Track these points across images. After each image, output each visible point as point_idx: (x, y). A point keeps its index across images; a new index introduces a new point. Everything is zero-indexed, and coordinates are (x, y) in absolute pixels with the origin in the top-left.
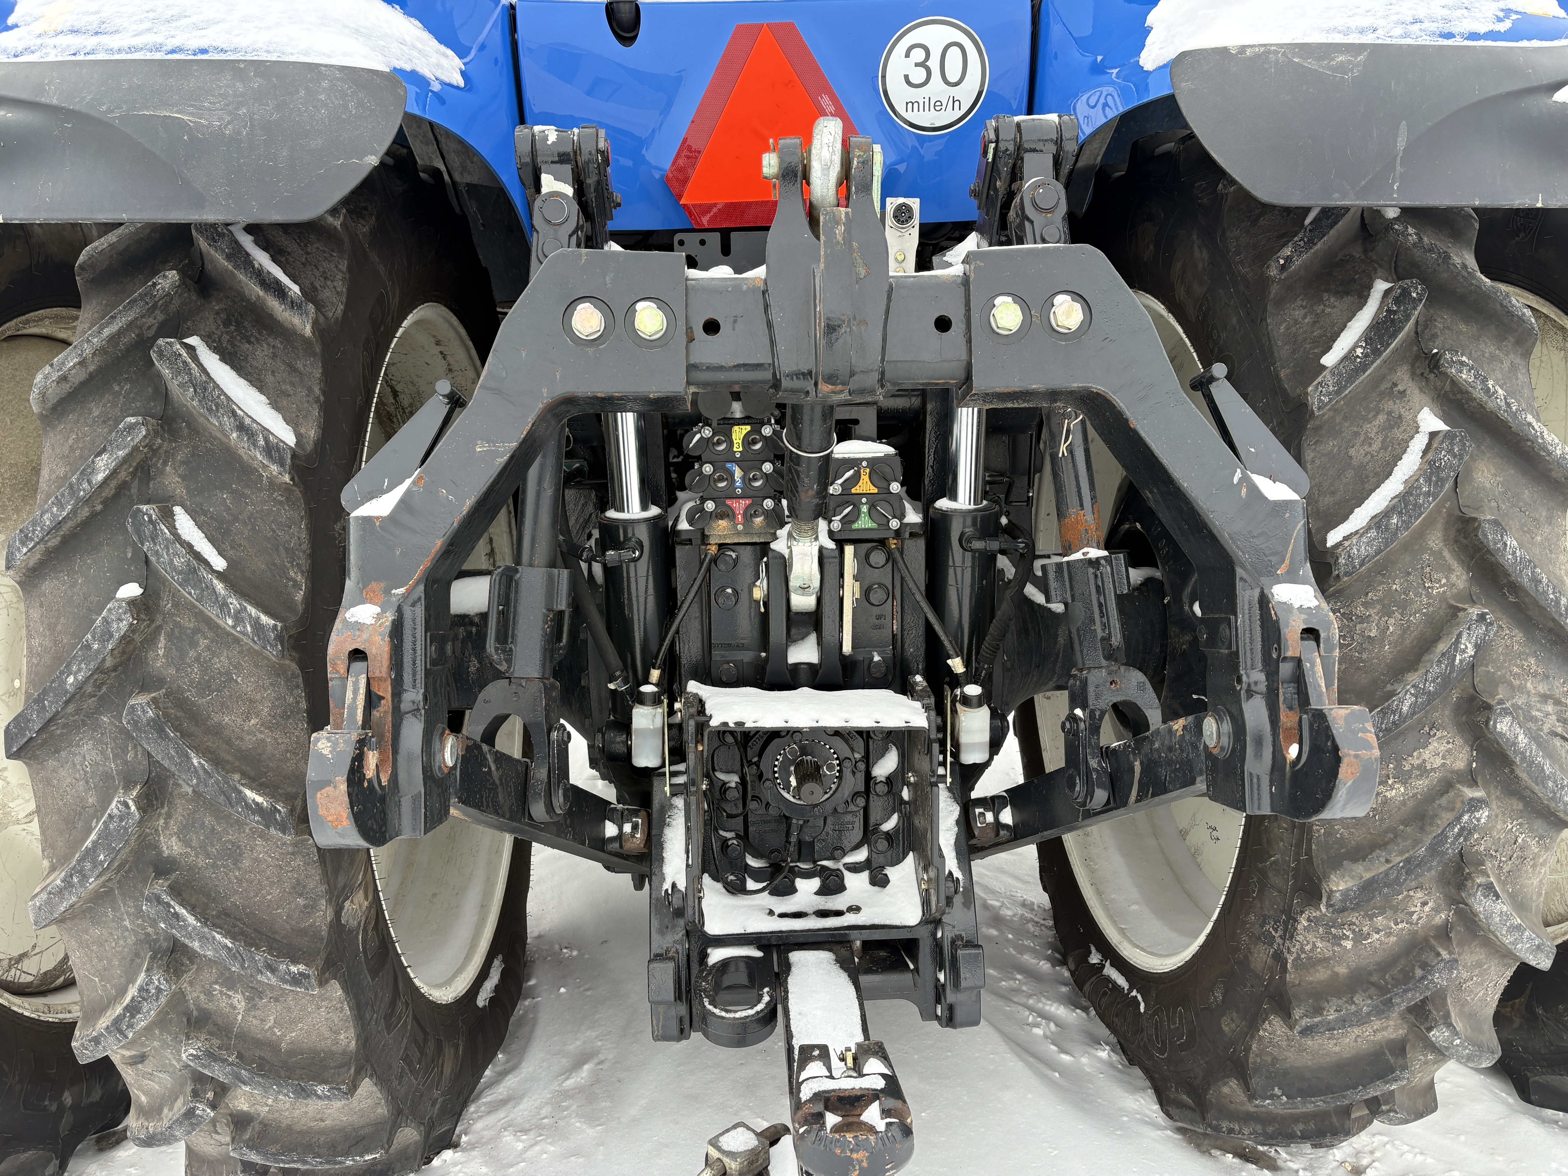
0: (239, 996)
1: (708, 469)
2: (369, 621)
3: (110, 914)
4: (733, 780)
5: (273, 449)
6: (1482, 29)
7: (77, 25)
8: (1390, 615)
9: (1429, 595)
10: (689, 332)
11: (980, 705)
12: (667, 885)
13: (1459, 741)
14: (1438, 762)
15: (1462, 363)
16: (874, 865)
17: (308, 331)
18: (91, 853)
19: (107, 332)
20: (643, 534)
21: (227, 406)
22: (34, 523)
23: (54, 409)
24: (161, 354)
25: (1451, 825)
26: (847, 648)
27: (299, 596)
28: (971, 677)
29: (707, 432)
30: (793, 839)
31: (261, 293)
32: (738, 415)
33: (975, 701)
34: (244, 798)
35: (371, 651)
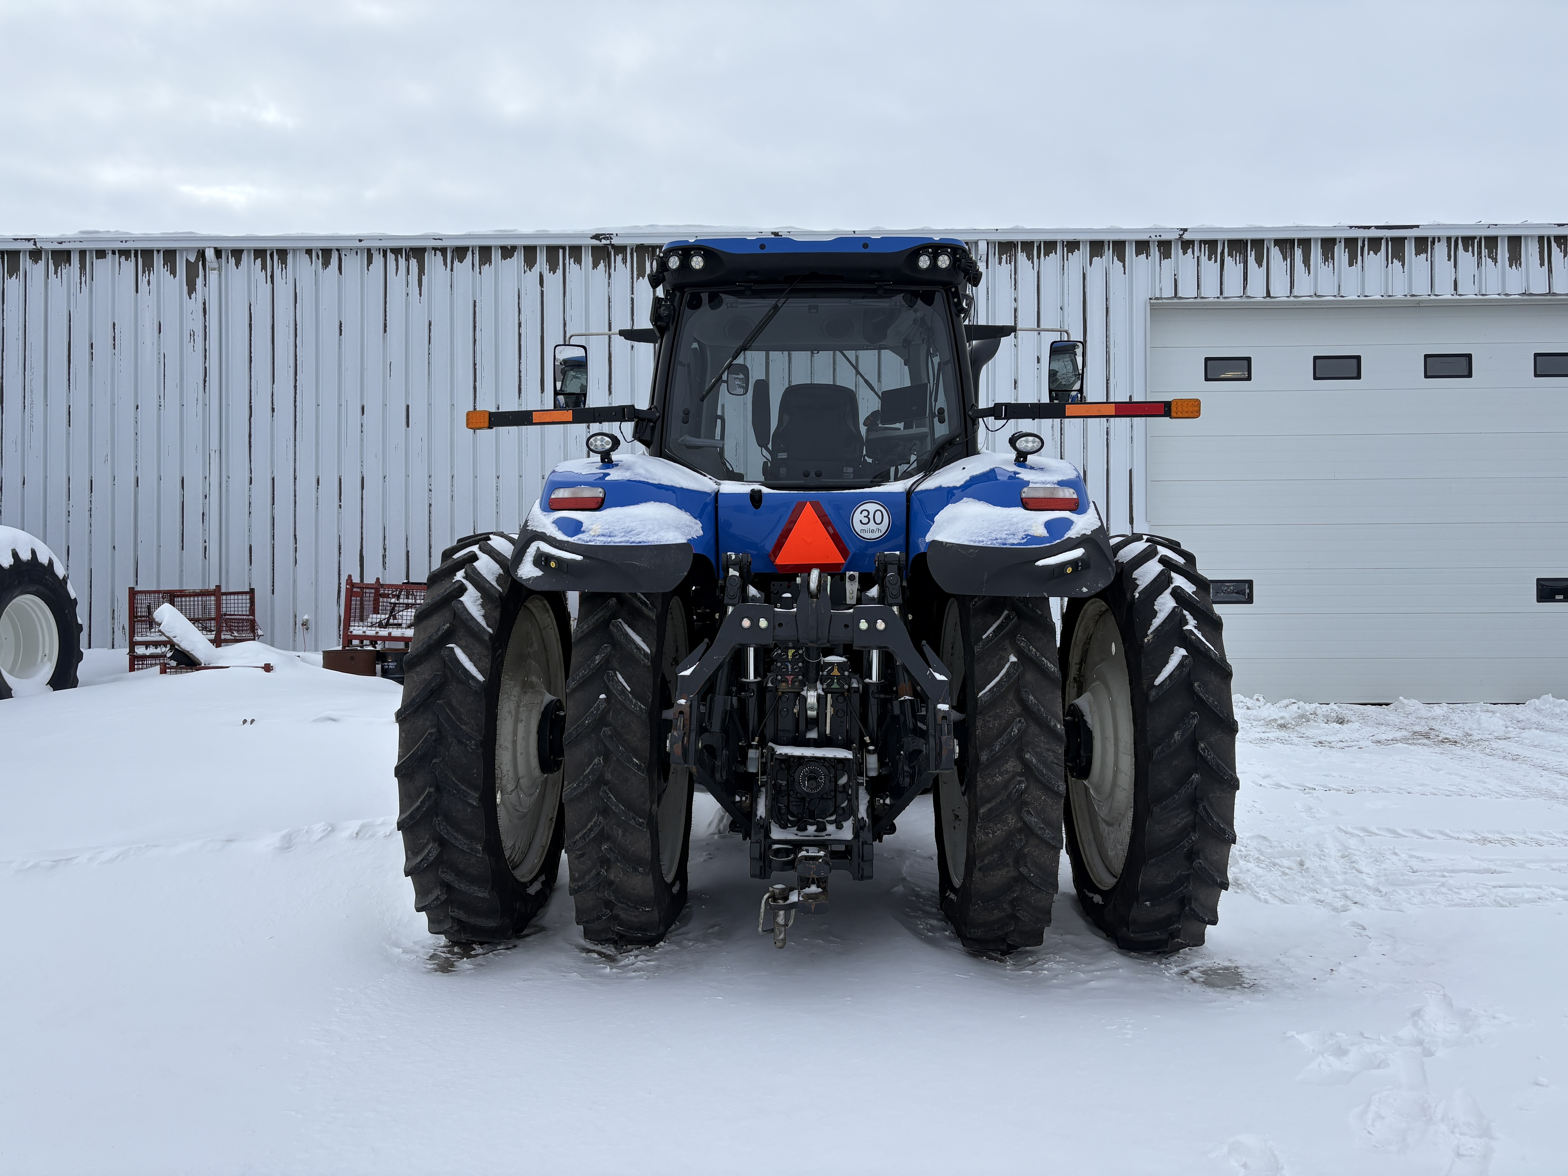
0: (620, 831)
1: (779, 664)
2: (684, 704)
3: (586, 799)
4: (784, 783)
5: (645, 654)
6: (1016, 542)
7: (603, 533)
8: (996, 720)
9: (1008, 714)
10: (774, 626)
11: (874, 753)
12: (758, 817)
13: (1018, 762)
14: (1011, 769)
15: (1022, 640)
16: (838, 821)
17: (654, 618)
18: (587, 775)
19: (596, 618)
20: (754, 687)
21: (633, 641)
22: (577, 676)
23: (578, 640)
24: (613, 626)
25: (1013, 789)
26: (828, 732)
27: (650, 700)
28: (871, 744)
29: (779, 652)
30: (806, 807)
31: (640, 605)
32: (791, 646)
33: (872, 751)
34: (633, 761)
35: (685, 712)
